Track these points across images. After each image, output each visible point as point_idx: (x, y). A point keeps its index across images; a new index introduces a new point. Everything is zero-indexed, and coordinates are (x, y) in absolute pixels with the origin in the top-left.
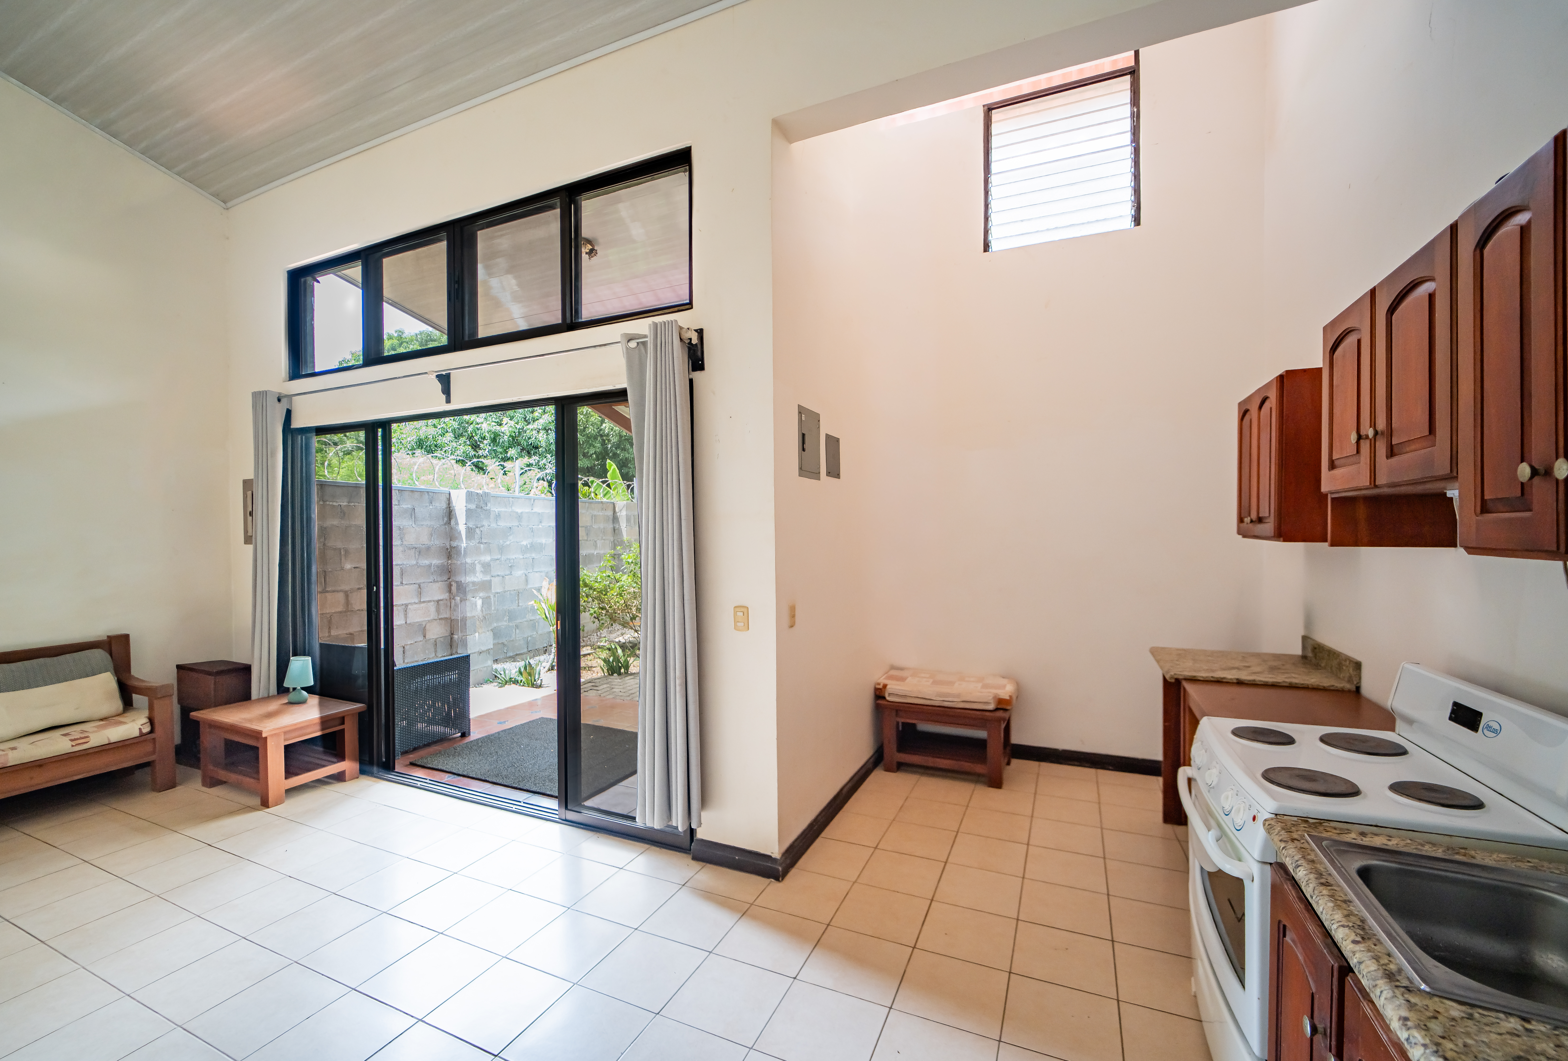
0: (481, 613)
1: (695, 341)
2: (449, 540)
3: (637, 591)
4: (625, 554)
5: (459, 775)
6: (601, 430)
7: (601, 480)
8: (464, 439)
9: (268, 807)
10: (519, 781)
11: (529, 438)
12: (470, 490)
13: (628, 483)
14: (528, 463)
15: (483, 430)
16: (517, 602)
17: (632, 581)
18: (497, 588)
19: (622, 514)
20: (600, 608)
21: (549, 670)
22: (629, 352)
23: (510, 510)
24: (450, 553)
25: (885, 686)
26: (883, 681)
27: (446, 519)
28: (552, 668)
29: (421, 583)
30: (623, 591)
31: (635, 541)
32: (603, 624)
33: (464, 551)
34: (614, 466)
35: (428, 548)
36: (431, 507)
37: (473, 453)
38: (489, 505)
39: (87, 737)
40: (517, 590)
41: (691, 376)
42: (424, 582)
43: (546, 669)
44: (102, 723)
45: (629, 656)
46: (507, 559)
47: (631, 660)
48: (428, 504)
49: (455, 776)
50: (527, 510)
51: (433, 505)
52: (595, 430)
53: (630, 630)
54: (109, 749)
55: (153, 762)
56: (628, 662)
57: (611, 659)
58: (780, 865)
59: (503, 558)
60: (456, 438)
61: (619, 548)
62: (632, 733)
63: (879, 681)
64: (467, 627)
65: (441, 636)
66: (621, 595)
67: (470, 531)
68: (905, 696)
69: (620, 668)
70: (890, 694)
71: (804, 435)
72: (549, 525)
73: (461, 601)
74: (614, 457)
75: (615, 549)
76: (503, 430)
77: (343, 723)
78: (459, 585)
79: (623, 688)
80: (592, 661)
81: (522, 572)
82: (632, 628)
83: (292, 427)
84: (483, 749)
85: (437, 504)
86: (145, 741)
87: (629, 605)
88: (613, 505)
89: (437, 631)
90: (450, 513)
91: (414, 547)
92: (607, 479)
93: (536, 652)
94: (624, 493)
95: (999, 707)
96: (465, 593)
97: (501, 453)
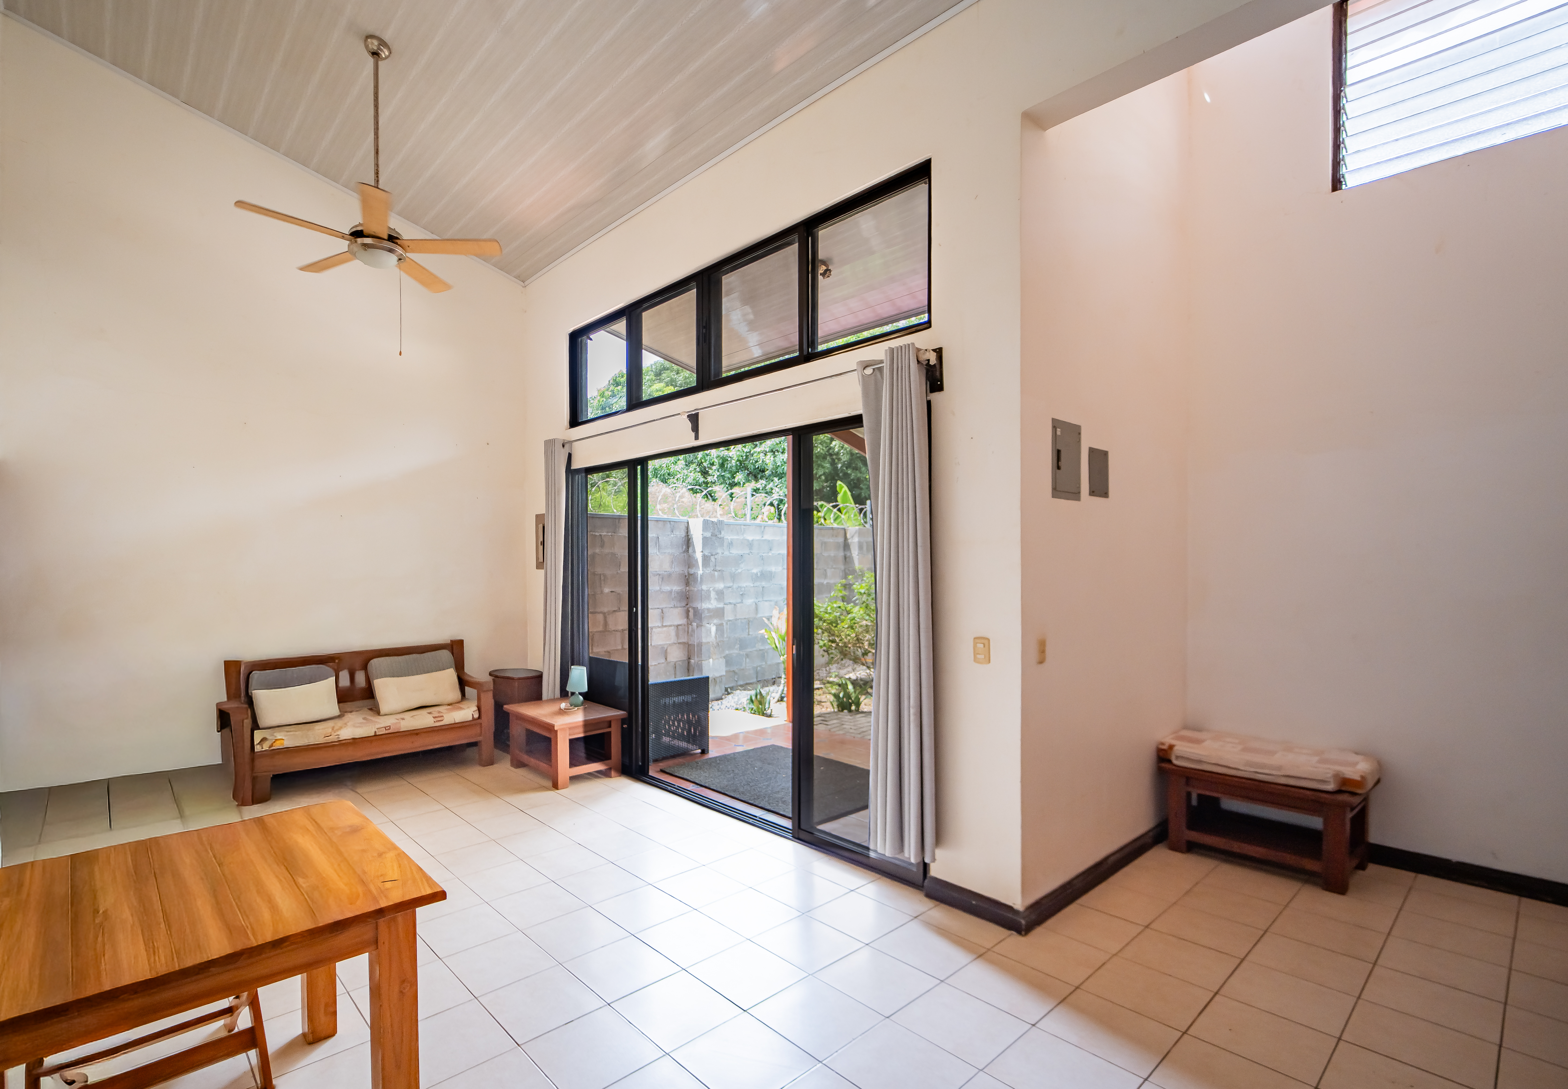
0: (715, 640)
1: (933, 361)
2: (687, 567)
3: (869, 624)
4: (857, 583)
5: (701, 786)
6: (830, 448)
7: (831, 504)
8: (694, 466)
9: (557, 789)
10: (755, 799)
11: (757, 462)
12: (706, 519)
13: (861, 507)
14: (755, 488)
15: (712, 456)
16: (747, 631)
17: (865, 613)
18: (729, 616)
19: (854, 541)
20: (830, 641)
21: (778, 701)
22: (865, 380)
23: (742, 538)
24: (688, 579)
25: (1171, 747)
26: (1169, 740)
27: (684, 547)
28: (781, 699)
29: (663, 608)
30: (855, 623)
31: (868, 569)
32: (832, 658)
33: (701, 578)
34: (845, 488)
35: (670, 575)
36: (672, 536)
37: (702, 480)
38: (723, 533)
39: (443, 716)
40: (748, 619)
41: (929, 398)
42: (666, 608)
43: (776, 700)
44: (449, 707)
45: (861, 693)
46: (739, 586)
47: (862, 698)
48: (670, 533)
49: (698, 786)
50: (758, 537)
51: (674, 533)
52: (824, 448)
53: (861, 666)
54: (454, 728)
55: (480, 742)
56: (859, 699)
57: (841, 695)
58: (1024, 918)
59: (735, 586)
60: (686, 465)
61: (850, 577)
62: (863, 770)
63: (1163, 741)
64: (702, 652)
65: (680, 660)
66: (852, 627)
67: (706, 559)
68: (1200, 762)
69: (850, 705)
70: (1177, 757)
71: (1059, 452)
72: (779, 552)
73: (697, 627)
74: (845, 478)
75: (846, 578)
76: (731, 454)
77: (610, 726)
78: (696, 610)
79: (854, 726)
80: (822, 696)
81: (752, 600)
82: (863, 664)
83: (572, 468)
84: (721, 767)
85: (678, 533)
86: (475, 725)
87: (861, 639)
88: (843, 531)
89: (676, 655)
90: (688, 541)
91: (658, 574)
92: (837, 503)
93: (766, 683)
94: (856, 518)
95: (1343, 789)
96: (701, 619)
97: (729, 479)
